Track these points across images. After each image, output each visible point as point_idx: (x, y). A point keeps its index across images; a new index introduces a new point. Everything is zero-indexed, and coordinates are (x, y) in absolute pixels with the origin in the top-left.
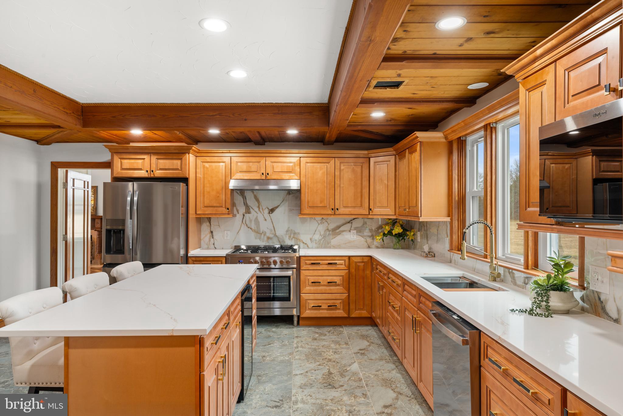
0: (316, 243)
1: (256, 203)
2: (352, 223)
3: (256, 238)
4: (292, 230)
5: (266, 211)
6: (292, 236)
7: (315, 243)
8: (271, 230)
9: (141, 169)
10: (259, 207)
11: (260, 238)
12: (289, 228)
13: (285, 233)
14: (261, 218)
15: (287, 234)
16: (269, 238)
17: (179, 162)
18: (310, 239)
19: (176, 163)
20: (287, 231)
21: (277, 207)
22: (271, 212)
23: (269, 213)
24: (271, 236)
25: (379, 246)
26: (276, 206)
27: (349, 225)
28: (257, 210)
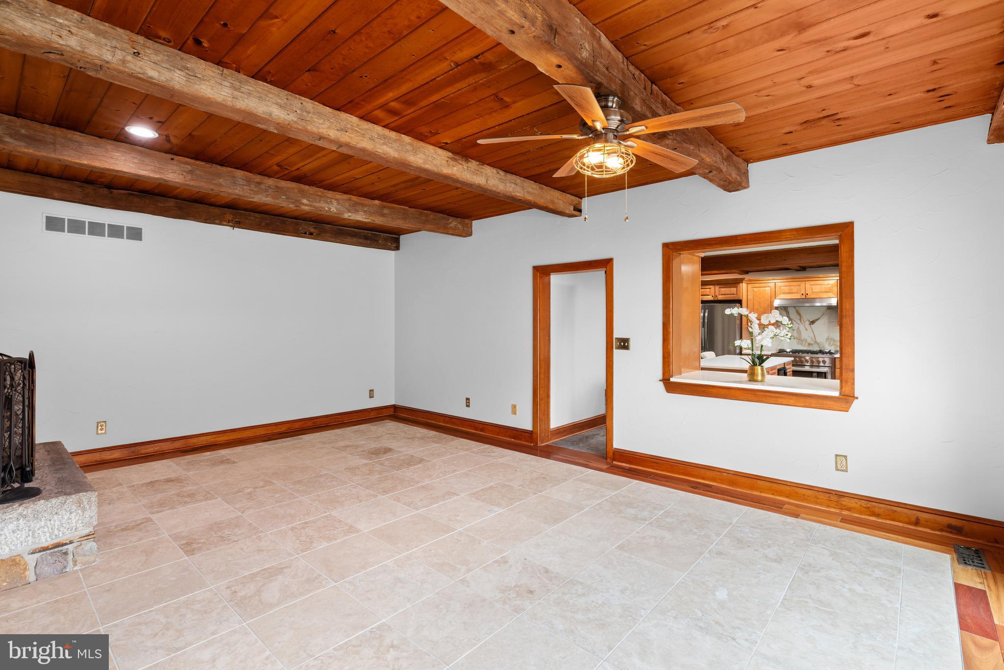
1: (798, 316)
3: (798, 344)
4: (831, 338)
5: (808, 323)
6: (832, 343)
8: (812, 338)
9: (708, 295)
10: (800, 320)
11: (801, 344)
12: (829, 336)
13: (825, 340)
14: (802, 328)
15: (827, 342)
16: (809, 344)
17: (735, 289)
19: (733, 290)
20: (827, 339)
23: (810, 324)
24: (812, 342)
26: (816, 319)
28: (799, 322)
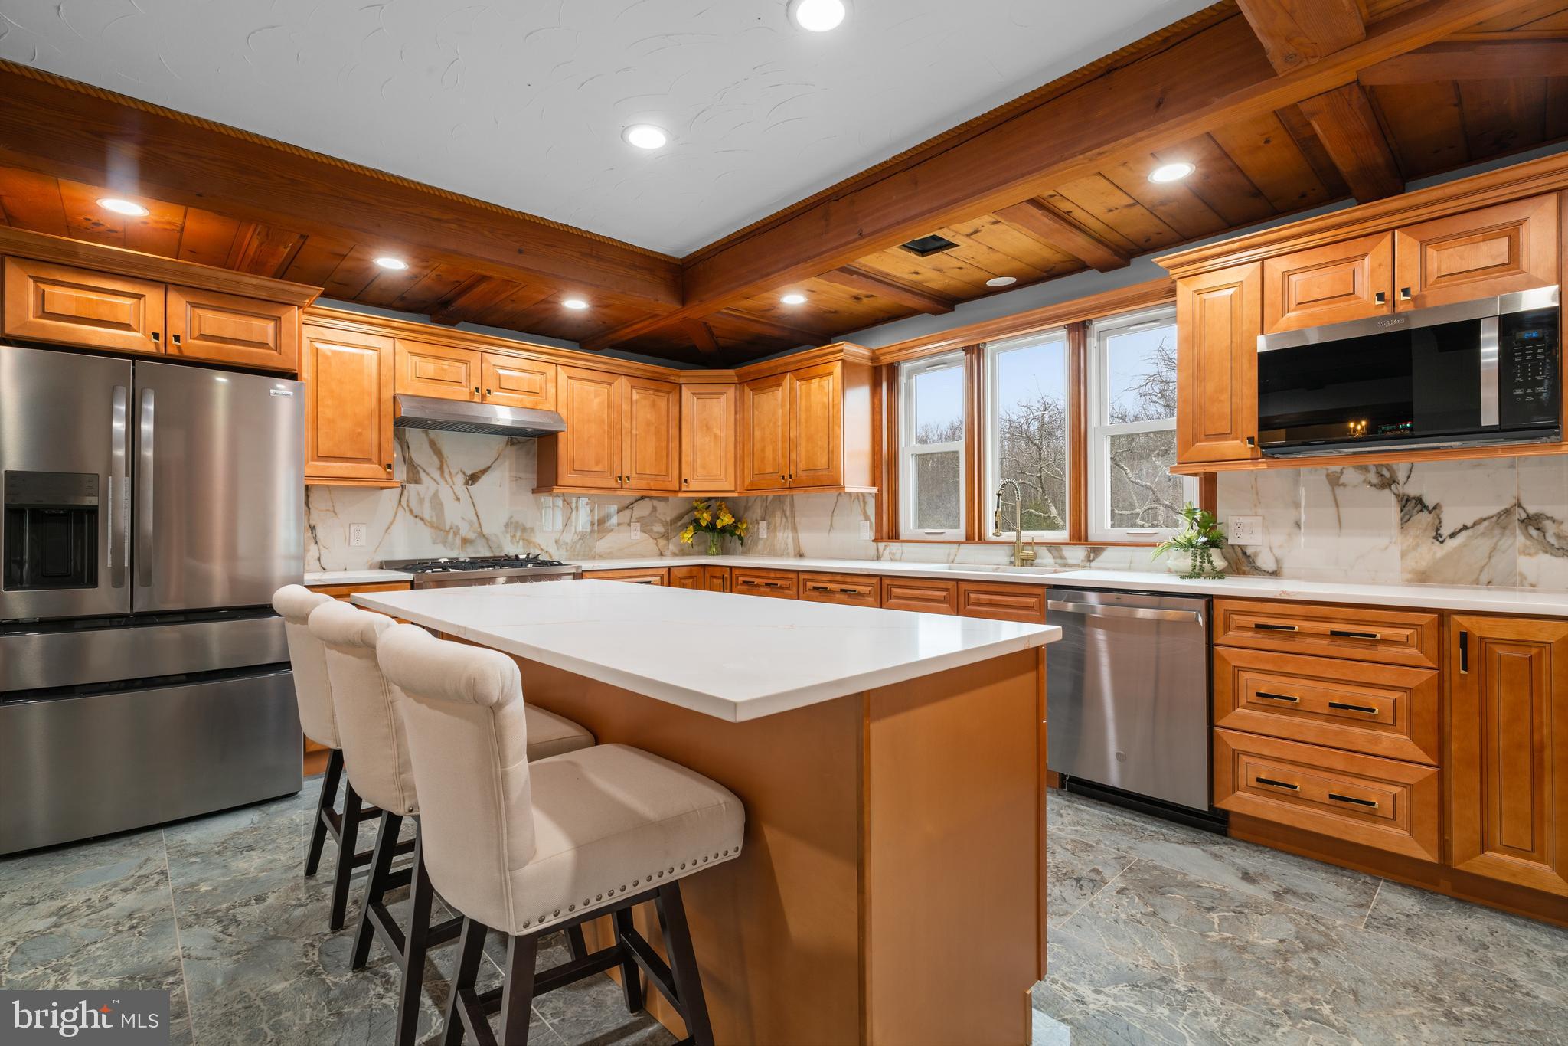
0: (567, 551)
1: (435, 459)
2: (632, 508)
3: (434, 543)
4: (517, 523)
5: (460, 479)
7: (565, 549)
8: (471, 524)
9: (127, 327)
10: (441, 468)
11: (444, 543)
12: (511, 517)
13: (503, 529)
14: (445, 494)
15: (506, 531)
16: (465, 541)
17: (270, 326)
18: (556, 542)
19: (263, 329)
20: (507, 526)
21: (484, 471)
22: (470, 482)
23: (467, 484)
24: (472, 536)
25: (677, 552)
26: (482, 468)
27: (628, 512)
28: (437, 475)
